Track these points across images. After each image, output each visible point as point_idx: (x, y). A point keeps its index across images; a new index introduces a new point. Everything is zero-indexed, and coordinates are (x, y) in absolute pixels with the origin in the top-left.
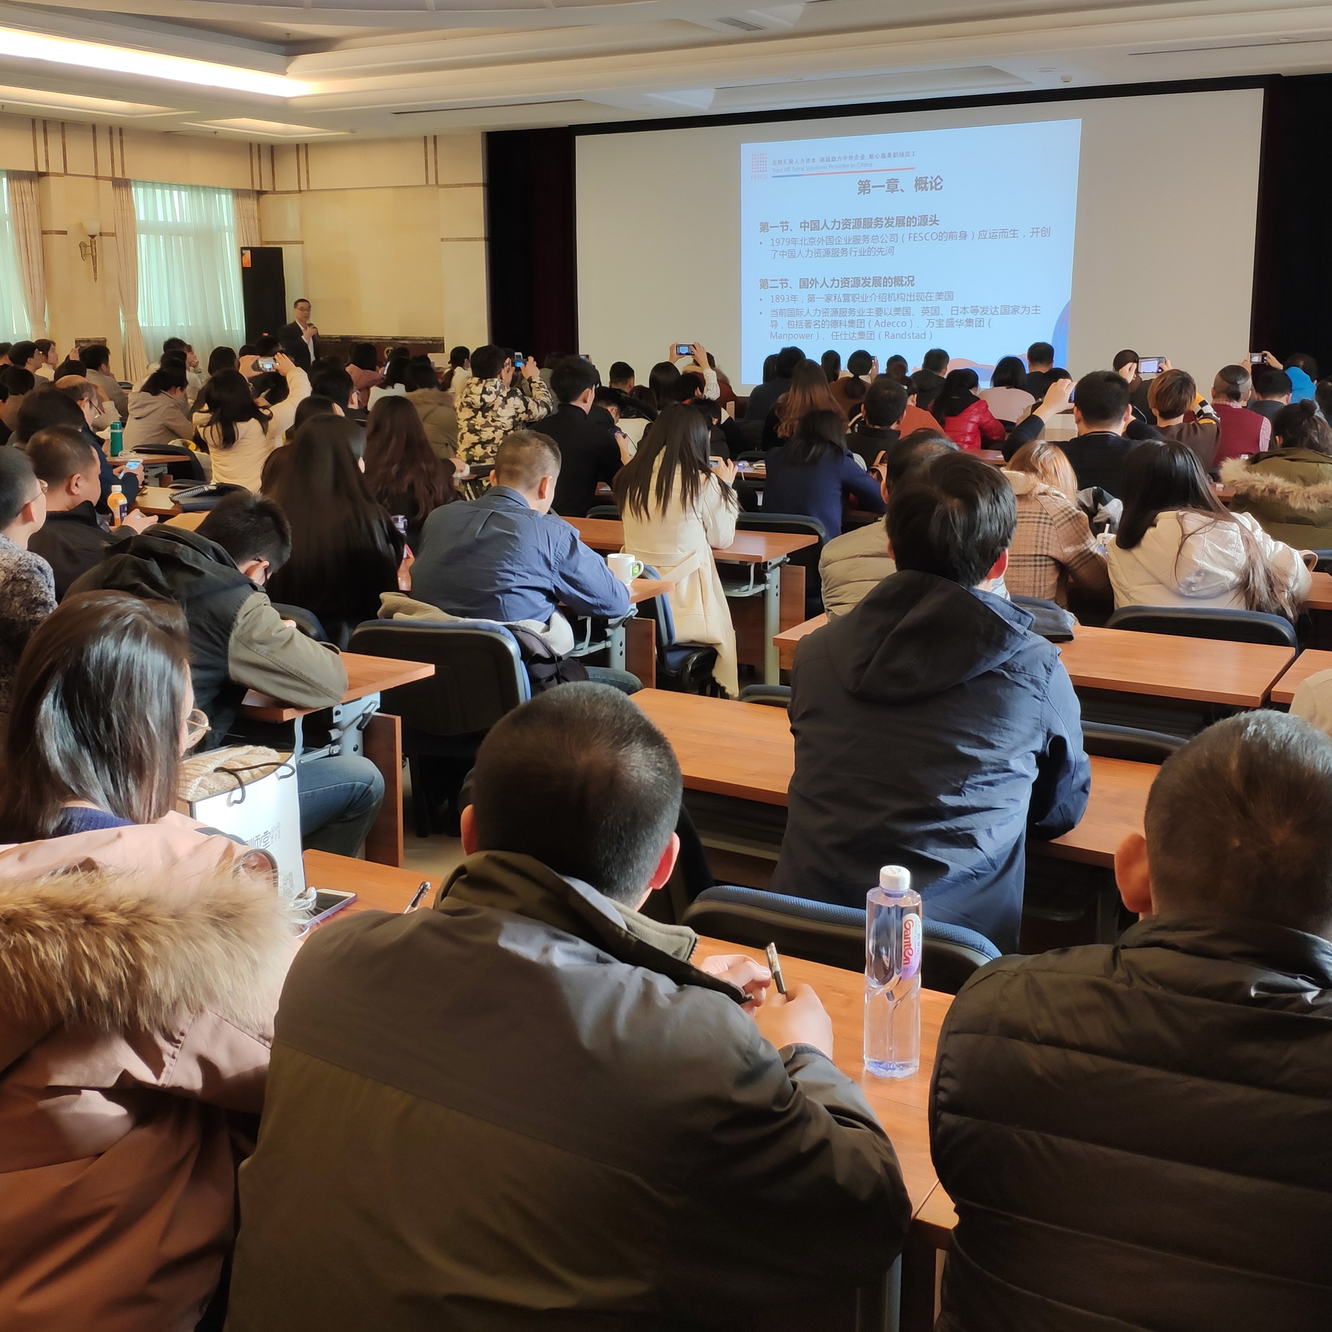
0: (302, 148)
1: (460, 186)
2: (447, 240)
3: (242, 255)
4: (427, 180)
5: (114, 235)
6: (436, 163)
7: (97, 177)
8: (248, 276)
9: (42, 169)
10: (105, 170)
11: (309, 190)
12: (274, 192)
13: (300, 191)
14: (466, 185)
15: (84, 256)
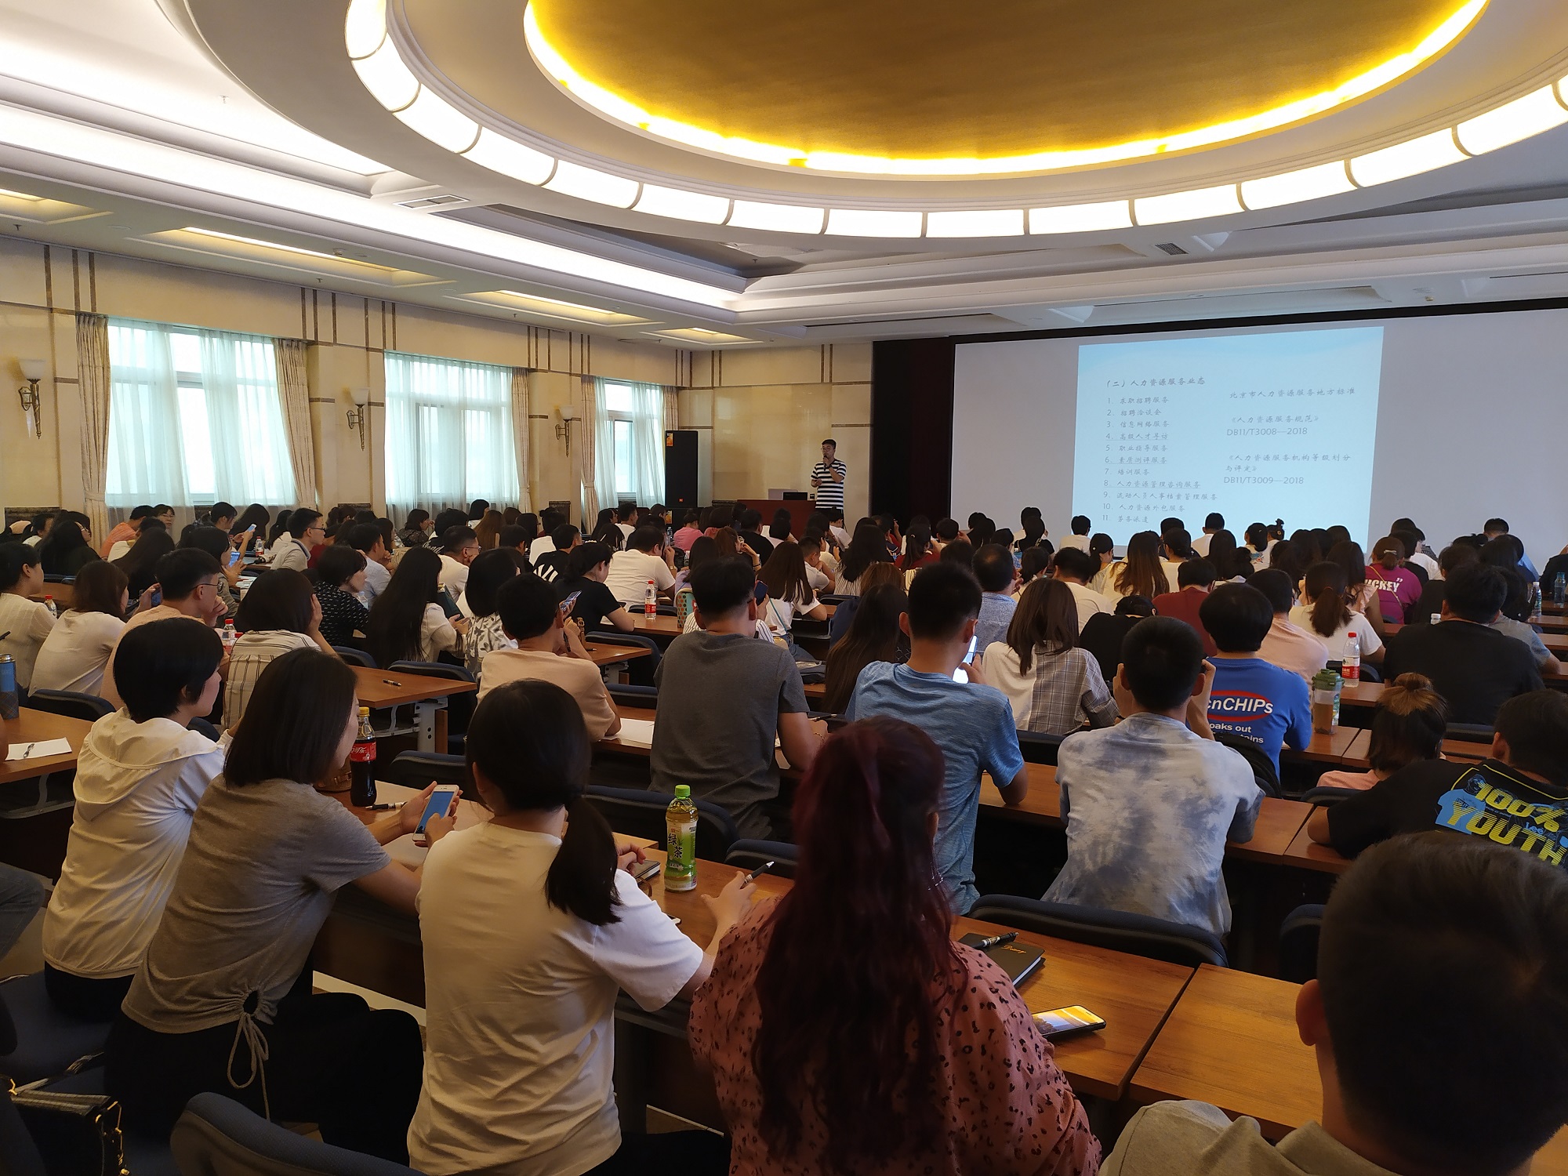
0: (717, 354)
1: (851, 383)
2: (837, 426)
3: (666, 437)
4: (822, 380)
5: (580, 420)
6: (831, 365)
7: (570, 374)
8: (670, 454)
9: (533, 366)
10: (577, 370)
11: (720, 386)
12: (691, 388)
13: (713, 388)
14: (856, 383)
15: (559, 435)
